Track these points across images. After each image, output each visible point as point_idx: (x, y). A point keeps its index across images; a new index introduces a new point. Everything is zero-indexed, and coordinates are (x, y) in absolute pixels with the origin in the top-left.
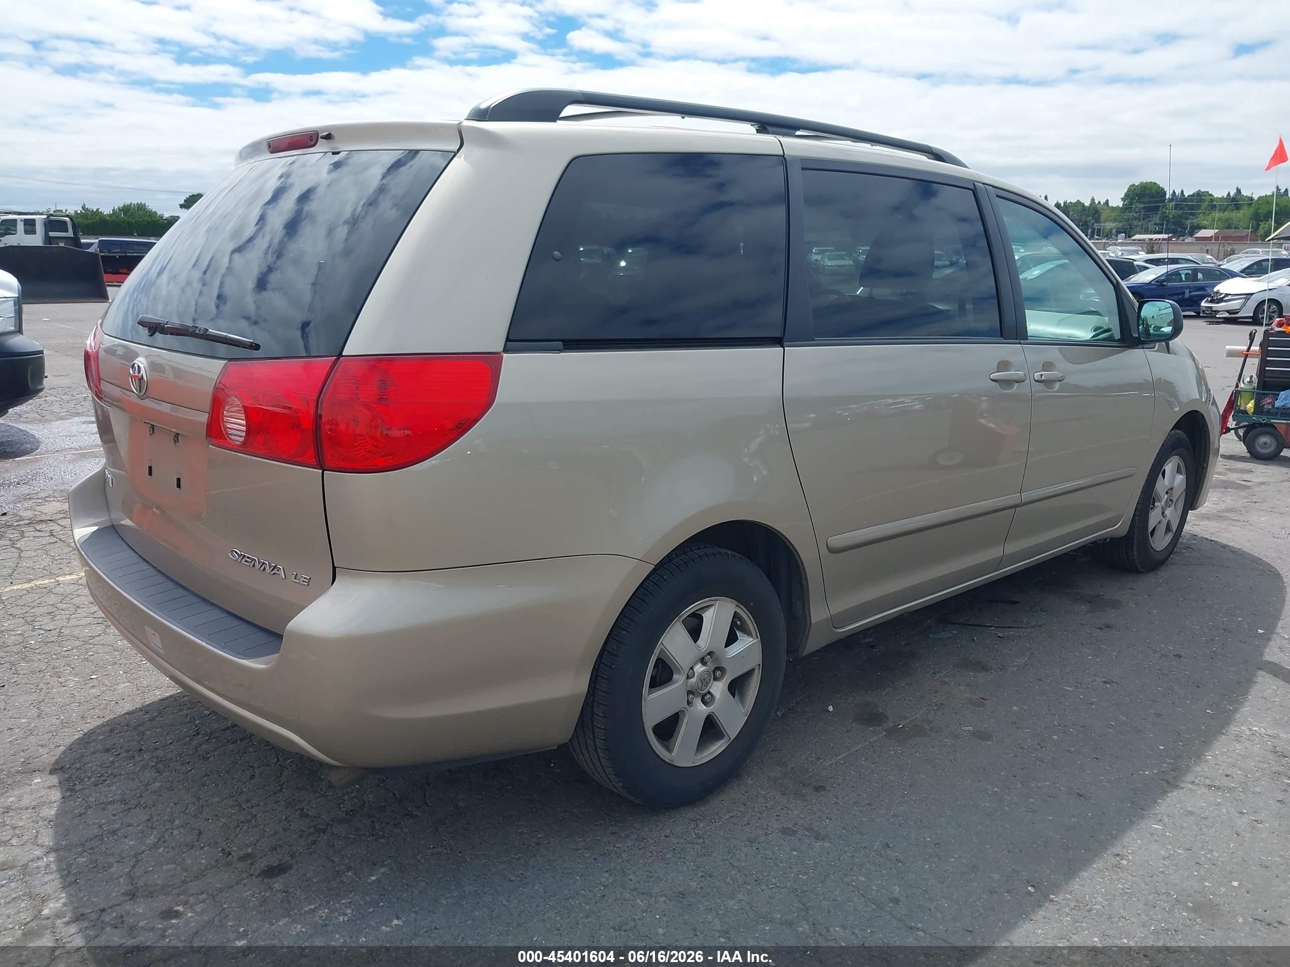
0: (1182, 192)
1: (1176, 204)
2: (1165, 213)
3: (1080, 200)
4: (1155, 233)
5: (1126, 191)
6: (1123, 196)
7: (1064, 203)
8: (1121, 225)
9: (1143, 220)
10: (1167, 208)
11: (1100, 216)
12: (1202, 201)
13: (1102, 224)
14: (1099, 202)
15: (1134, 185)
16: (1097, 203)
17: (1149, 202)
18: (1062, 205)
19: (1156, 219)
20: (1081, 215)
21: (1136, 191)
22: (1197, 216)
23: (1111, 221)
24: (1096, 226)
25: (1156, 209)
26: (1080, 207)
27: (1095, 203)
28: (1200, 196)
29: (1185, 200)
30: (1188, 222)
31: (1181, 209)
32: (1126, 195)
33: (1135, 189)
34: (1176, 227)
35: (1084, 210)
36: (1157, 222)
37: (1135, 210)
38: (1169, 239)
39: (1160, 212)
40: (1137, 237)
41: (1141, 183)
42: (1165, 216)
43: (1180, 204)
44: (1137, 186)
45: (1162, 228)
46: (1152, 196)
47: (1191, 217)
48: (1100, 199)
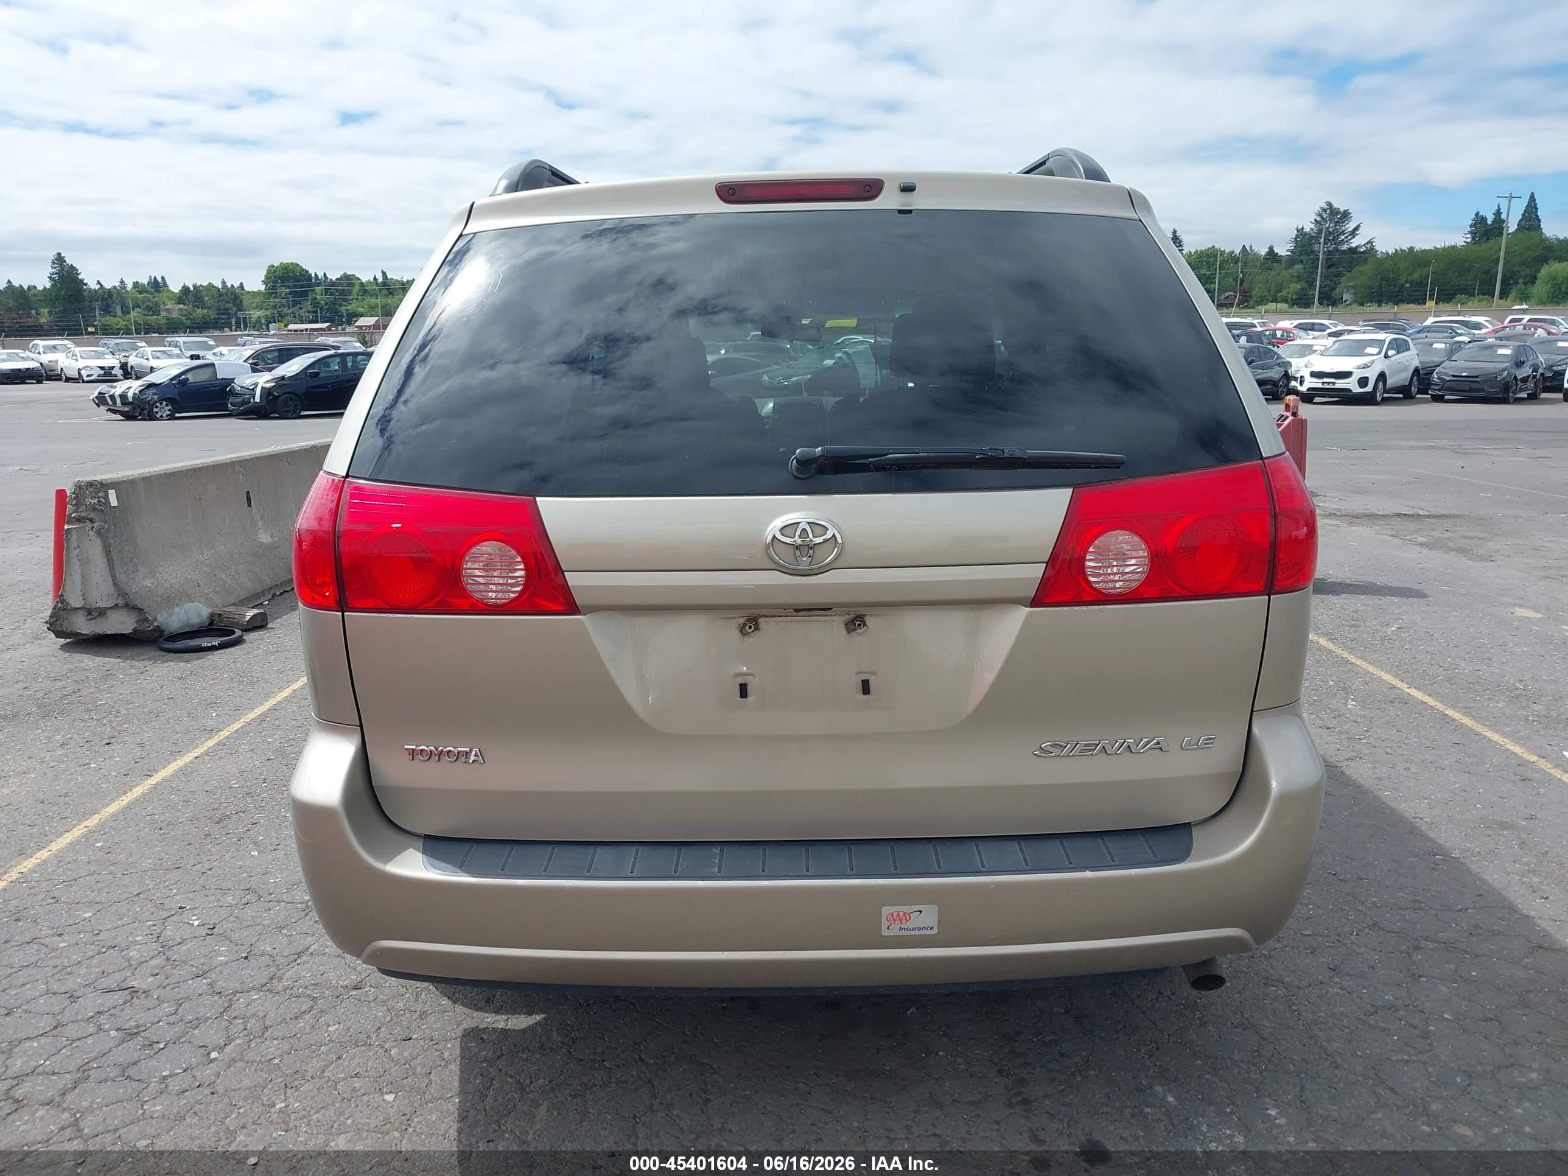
0: (325, 274)
1: (325, 289)
2: (316, 299)
3: (212, 282)
4: (310, 322)
5: (265, 272)
6: (263, 278)
7: (194, 286)
8: (268, 313)
9: (293, 307)
10: (316, 294)
11: (241, 302)
12: (352, 285)
13: (247, 312)
14: (232, 286)
15: (274, 266)
16: (229, 286)
17: (295, 286)
18: (192, 289)
19: (308, 305)
20: (219, 301)
21: (278, 273)
22: (350, 302)
23: (254, 308)
24: (240, 315)
25: (305, 294)
26: (215, 292)
27: (227, 286)
28: (348, 280)
29: (333, 284)
30: (343, 309)
31: (331, 294)
32: (266, 277)
33: (275, 271)
34: (332, 315)
35: (221, 295)
36: (310, 309)
37: (280, 295)
38: (329, 328)
39: (310, 297)
40: (291, 327)
41: (281, 263)
42: (316, 303)
43: (330, 289)
44: (277, 267)
45: (317, 317)
46: (296, 279)
47: (344, 303)
48: (233, 281)
